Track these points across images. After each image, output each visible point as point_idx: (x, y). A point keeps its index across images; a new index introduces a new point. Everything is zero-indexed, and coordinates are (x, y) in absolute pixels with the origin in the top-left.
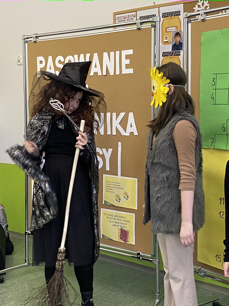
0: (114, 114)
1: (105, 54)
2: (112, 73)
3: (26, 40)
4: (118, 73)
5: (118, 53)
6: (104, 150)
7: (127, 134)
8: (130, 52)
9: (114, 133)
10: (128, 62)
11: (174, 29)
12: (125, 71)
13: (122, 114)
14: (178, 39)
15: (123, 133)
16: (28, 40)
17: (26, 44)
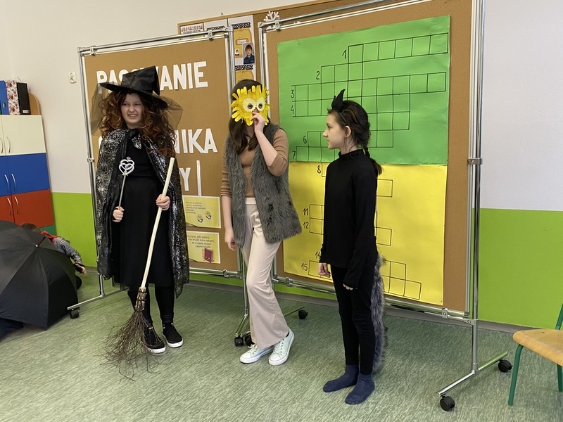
0: (190, 131)
1: (176, 67)
2: (184, 87)
3: (82, 53)
4: (191, 87)
5: (189, 65)
6: (182, 170)
7: (206, 151)
8: (204, 64)
9: (192, 151)
10: (201, 74)
11: (244, 42)
12: (199, 85)
13: (199, 131)
14: (250, 52)
15: (201, 151)
16: (84, 53)
17: (83, 58)
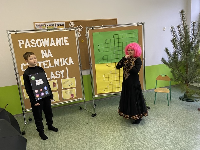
0: (63, 59)
2: (61, 45)
5: (62, 38)
6: (61, 71)
7: (70, 64)
9: (64, 65)
10: (67, 41)
12: (66, 44)
16: (11, 33)
